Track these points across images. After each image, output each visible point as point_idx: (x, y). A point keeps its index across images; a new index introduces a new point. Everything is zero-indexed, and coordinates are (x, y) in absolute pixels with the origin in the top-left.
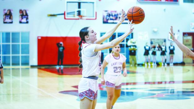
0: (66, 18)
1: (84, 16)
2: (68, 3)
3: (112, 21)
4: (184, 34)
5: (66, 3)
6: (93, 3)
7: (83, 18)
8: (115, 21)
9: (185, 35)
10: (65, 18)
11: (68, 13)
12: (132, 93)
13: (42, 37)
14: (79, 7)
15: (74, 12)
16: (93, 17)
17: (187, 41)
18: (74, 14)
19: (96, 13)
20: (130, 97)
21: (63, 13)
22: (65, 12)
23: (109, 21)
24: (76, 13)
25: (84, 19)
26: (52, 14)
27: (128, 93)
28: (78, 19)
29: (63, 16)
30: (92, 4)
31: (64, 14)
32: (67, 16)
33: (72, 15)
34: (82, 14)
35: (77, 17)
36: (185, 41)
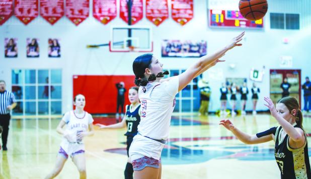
0: (112, 49)
1: (136, 48)
2: (115, 30)
3: (173, 54)
4: (272, 71)
5: (111, 29)
6: (148, 29)
7: (135, 50)
8: (178, 54)
9: (273, 73)
10: (110, 51)
11: (114, 44)
12: (201, 151)
13: (79, 77)
14: (130, 35)
15: (123, 42)
16: (149, 48)
17: (275, 80)
18: (123, 45)
19: (152, 43)
20: (196, 157)
21: (108, 43)
22: (110, 42)
23: (170, 54)
24: (126, 43)
25: (137, 52)
26: (93, 44)
27: (195, 152)
28: (128, 51)
29: (107, 47)
30: (146, 31)
31: (109, 45)
32: (113, 48)
33: (120, 46)
34: (133, 44)
35: (127, 49)
36: (272, 80)
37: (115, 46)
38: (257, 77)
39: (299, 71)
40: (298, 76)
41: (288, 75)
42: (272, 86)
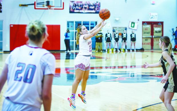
0: (36, 7)
1: (52, 7)
3: (78, 11)
4: (143, 23)
8: (80, 11)
9: (144, 24)
10: (35, 8)
11: (38, 4)
12: (96, 76)
13: (14, 25)
15: (44, 2)
16: (61, 7)
17: (146, 29)
18: (44, 4)
19: (63, 3)
20: (94, 80)
21: (33, 3)
22: (35, 2)
23: (75, 11)
25: (52, 9)
26: (24, 4)
27: (92, 76)
28: (47, 9)
29: (33, 6)
31: (34, 4)
32: (37, 6)
33: (42, 5)
34: (50, 4)
35: (46, 7)
36: (144, 29)
37: (38, 6)
38: (134, 27)
39: (162, 23)
40: (161, 26)
41: (154, 25)
42: (144, 33)
